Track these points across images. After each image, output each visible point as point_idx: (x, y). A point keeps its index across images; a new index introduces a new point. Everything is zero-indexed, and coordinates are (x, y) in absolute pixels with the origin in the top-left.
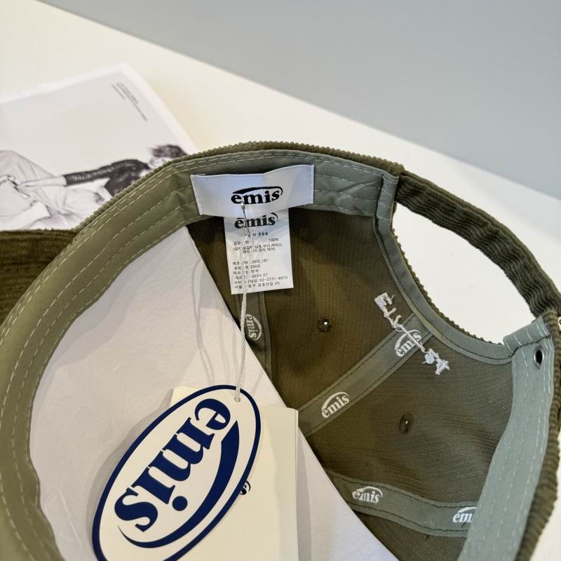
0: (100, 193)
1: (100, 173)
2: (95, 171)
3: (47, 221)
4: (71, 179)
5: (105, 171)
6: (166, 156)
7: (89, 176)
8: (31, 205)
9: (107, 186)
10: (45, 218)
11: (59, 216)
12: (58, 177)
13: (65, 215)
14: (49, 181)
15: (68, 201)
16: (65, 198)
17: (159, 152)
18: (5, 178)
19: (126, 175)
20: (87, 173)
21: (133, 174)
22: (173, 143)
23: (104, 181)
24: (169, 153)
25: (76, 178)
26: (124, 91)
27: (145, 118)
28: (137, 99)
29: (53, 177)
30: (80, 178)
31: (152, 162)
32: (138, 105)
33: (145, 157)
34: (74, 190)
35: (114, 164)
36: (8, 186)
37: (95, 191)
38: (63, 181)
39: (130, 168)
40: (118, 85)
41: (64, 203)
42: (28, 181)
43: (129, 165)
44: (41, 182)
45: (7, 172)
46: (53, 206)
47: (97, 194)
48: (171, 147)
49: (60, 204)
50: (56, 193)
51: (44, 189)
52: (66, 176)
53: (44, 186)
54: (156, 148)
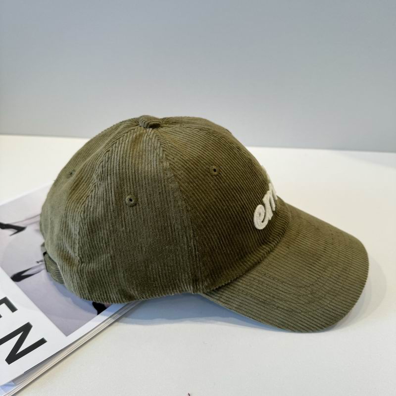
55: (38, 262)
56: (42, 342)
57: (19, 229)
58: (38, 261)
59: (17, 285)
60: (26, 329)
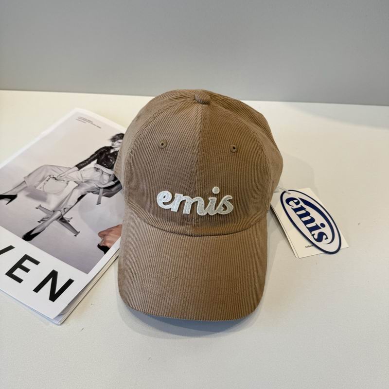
0: (96, 167)
1: (91, 158)
2: (89, 159)
3: (79, 187)
4: (80, 166)
5: (93, 157)
6: (118, 139)
7: (87, 162)
8: (67, 184)
9: (98, 163)
10: (77, 187)
11: (82, 183)
12: (73, 168)
13: (85, 182)
14: (70, 171)
15: (84, 176)
16: (81, 175)
17: (114, 139)
18: (49, 177)
19: (104, 155)
20: (85, 161)
21: (107, 153)
22: (119, 133)
23: (95, 161)
24: (119, 138)
25: (82, 165)
26: (83, 120)
27: (100, 128)
28: (91, 120)
29: (71, 168)
30: (83, 164)
31: (113, 145)
32: (93, 123)
33: (109, 144)
34: (84, 170)
35: (96, 153)
36: (52, 180)
37: (94, 167)
38: (77, 168)
39: (105, 151)
40: (79, 118)
41: (82, 177)
42: (60, 175)
43: (103, 150)
44: (66, 173)
45: (48, 174)
46: (77, 180)
47: (95, 168)
48: (118, 135)
49: (81, 179)
50: (77, 174)
51: (70, 175)
52: (77, 166)
53: (69, 174)
54: (111, 138)
55: (39, 222)
56: (70, 282)
57: (12, 198)
58: (39, 220)
59: (30, 243)
60: (53, 275)
